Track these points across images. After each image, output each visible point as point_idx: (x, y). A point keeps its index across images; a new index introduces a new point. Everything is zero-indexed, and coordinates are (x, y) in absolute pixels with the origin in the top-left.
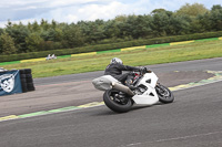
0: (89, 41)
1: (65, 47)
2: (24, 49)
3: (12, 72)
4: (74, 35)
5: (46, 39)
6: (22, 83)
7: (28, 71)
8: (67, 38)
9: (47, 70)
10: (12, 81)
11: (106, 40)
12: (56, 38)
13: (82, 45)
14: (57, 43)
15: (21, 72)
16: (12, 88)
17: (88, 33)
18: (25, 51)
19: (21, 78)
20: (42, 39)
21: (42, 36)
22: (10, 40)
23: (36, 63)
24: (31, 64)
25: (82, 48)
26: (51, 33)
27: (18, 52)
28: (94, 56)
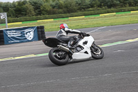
0: (80, 9)
1: (65, 13)
2: (40, 13)
3: (32, 28)
4: (71, 5)
5: (54, 7)
6: (38, 34)
7: (42, 27)
8: (67, 7)
9: (54, 27)
10: (32, 33)
11: (91, 9)
12: (60, 7)
13: (76, 11)
14: (60, 10)
15: (38, 28)
16: (32, 37)
17: (80, 4)
18: (40, 14)
19: (38, 31)
20: (51, 7)
21: (51, 5)
22: (32, 7)
23: (47, 22)
24: (44, 23)
25: (76, 14)
26: (57, 4)
27: (36, 15)
28: (83, 19)
